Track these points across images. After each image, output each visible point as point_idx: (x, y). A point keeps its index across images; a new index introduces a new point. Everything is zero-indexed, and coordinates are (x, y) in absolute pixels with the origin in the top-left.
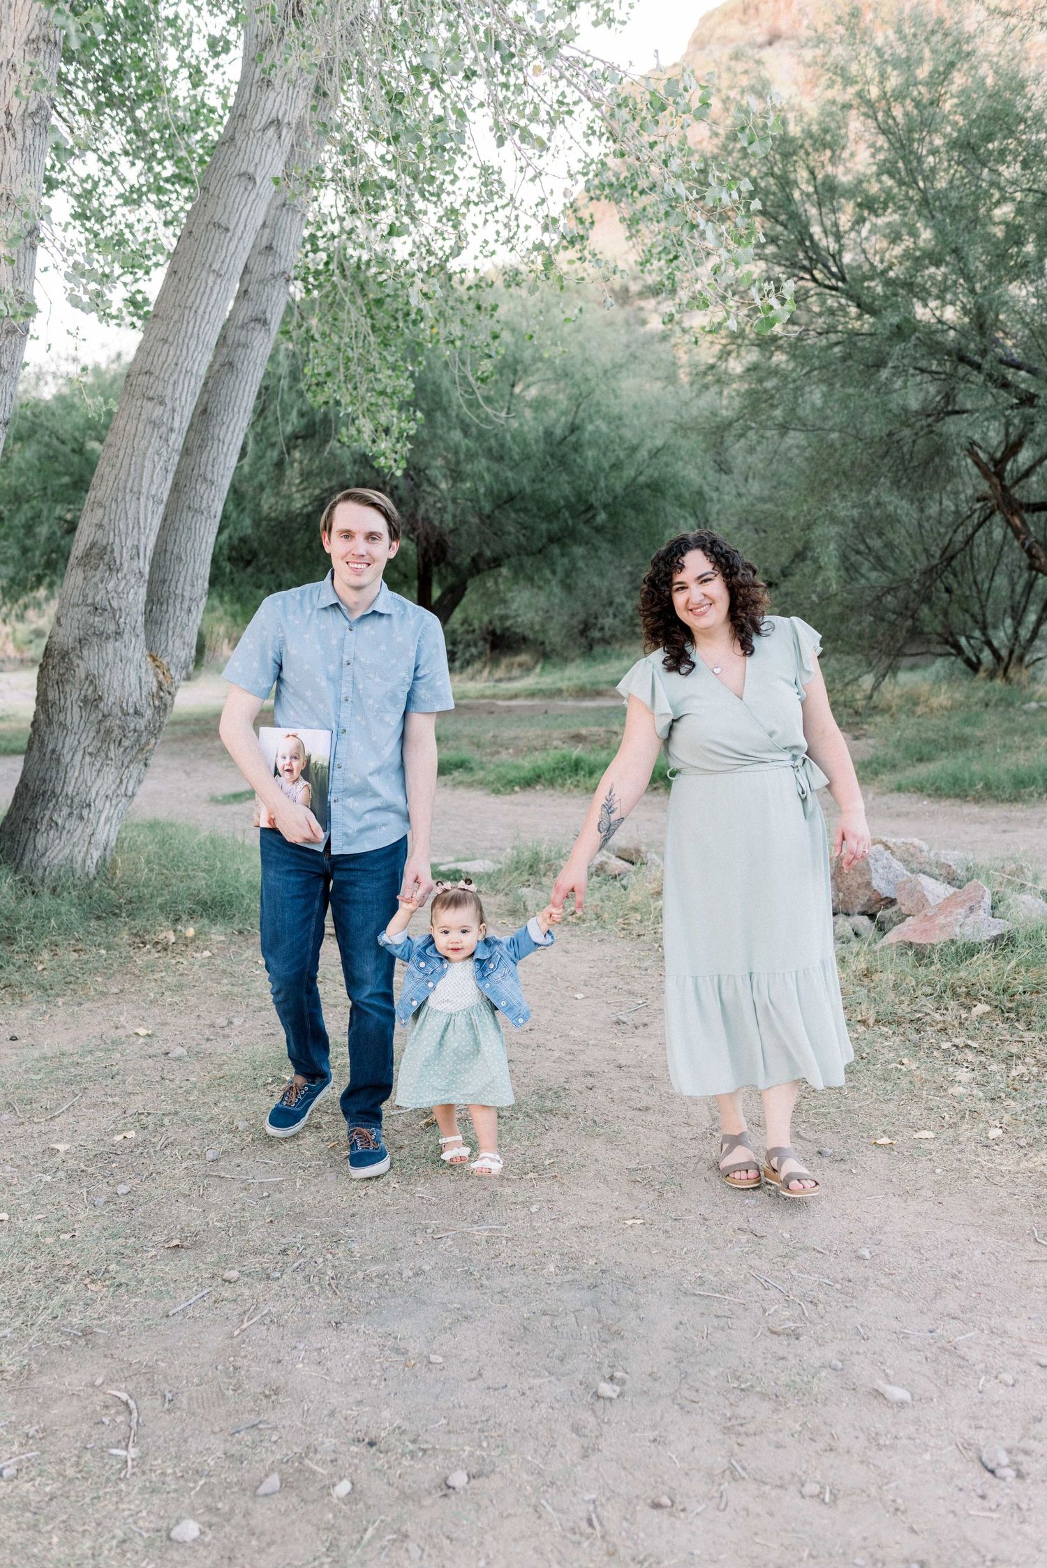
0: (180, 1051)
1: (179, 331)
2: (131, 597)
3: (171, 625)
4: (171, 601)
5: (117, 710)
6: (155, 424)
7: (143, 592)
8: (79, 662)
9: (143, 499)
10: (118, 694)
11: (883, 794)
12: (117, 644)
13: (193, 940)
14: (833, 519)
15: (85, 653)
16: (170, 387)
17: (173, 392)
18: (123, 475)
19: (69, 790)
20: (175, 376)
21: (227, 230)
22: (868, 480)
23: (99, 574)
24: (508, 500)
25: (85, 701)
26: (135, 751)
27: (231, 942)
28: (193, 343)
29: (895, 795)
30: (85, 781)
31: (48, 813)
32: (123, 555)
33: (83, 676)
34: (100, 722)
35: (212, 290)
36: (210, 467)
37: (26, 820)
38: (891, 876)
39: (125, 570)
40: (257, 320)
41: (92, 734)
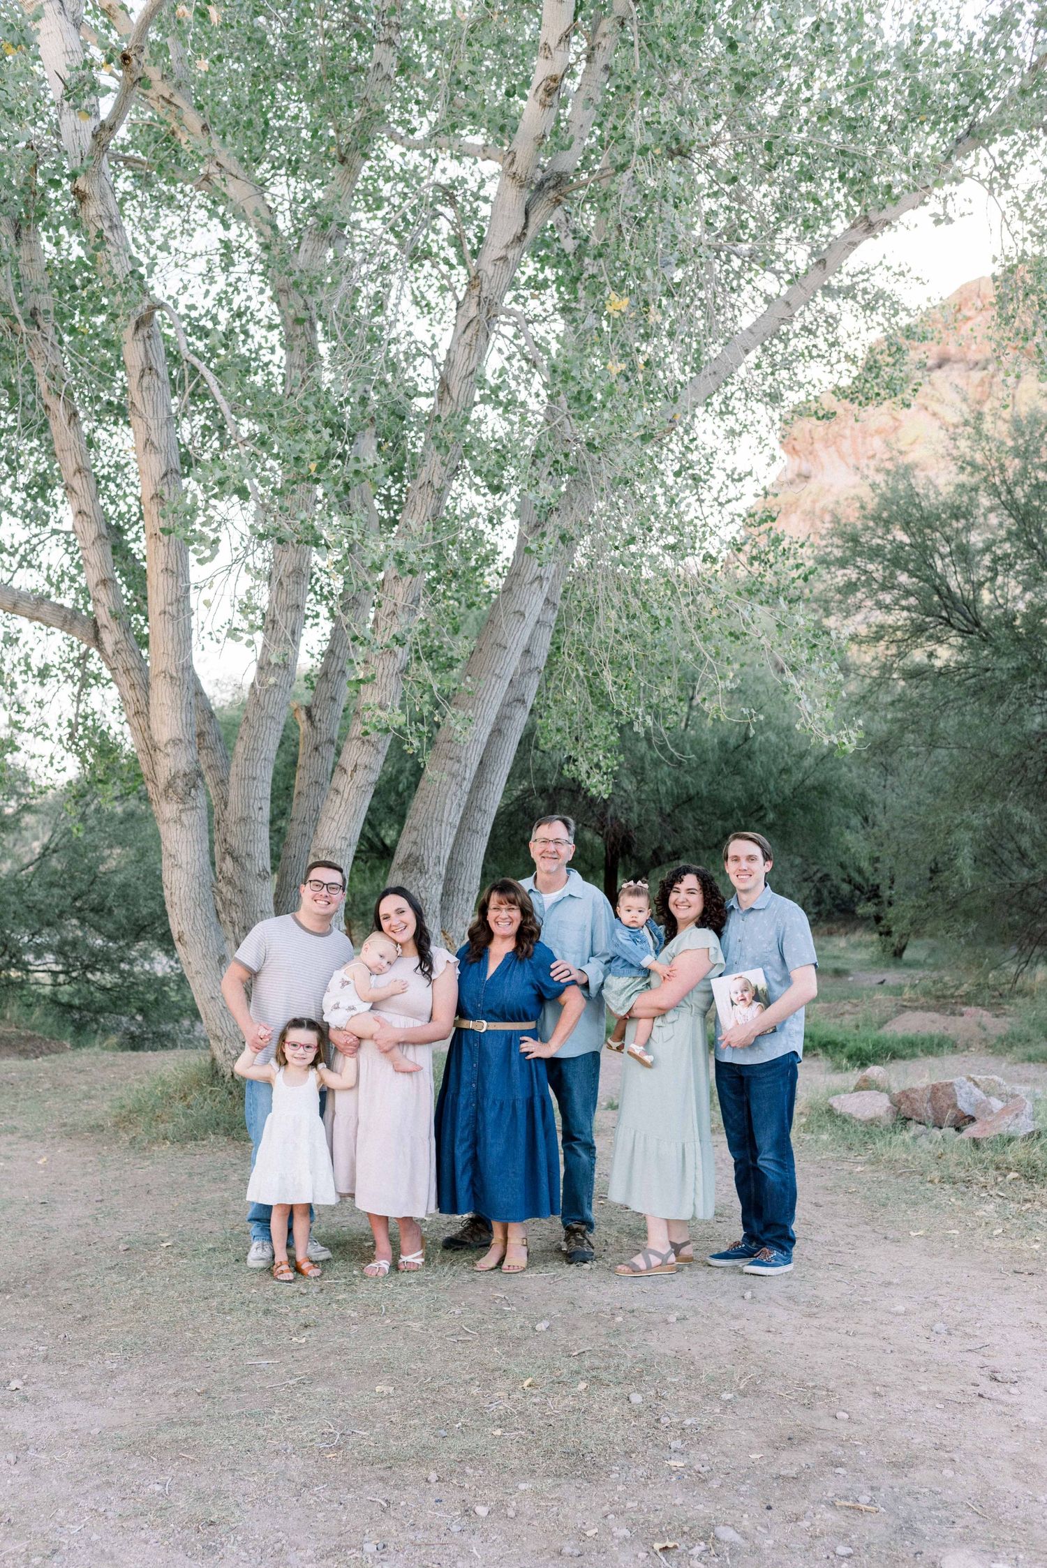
3: (456, 910)
6: (453, 775)
7: (441, 887)
9: (444, 823)
14: (969, 827)
17: (466, 754)
18: (431, 809)
20: (468, 744)
21: (505, 648)
23: (413, 875)
24: (687, 801)
32: (430, 863)
36: (485, 803)
38: (972, 1099)
39: (430, 873)
40: (518, 700)
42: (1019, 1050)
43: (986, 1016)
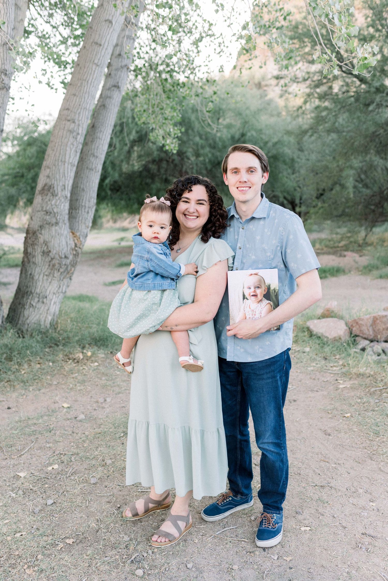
0: (82, 417)
1: (80, 91)
2: (62, 207)
3: (80, 218)
4: (80, 208)
5: (57, 256)
6: (71, 132)
7: (67, 205)
8: (40, 236)
9: (66, 165)
10: (57, 249)
11: (374, 279)
12: (57, 228)
13: (91, 357)
14: (352, 168)
15: (43, 232)
16: (77, 116)
17: (79, 117)
18: (57, 154)
19: (38, 291)
20: (79, 110)
21: (100, 45)
23: (48, 197)
25: (43, 252)
26: (65, 274)
27: (107, 358)
29: (379, 280)
30: (44, 287)
31: (29, 301)
32: (58, 189)
33: (42, 242)
34: (50, 262)
35: (94, 72)
36: (96, 150)
37: (20, 304)
39: (59, 195)
40: (115, 86)
41: (47, 267)
42: (375, 273)
43: (356, 256)
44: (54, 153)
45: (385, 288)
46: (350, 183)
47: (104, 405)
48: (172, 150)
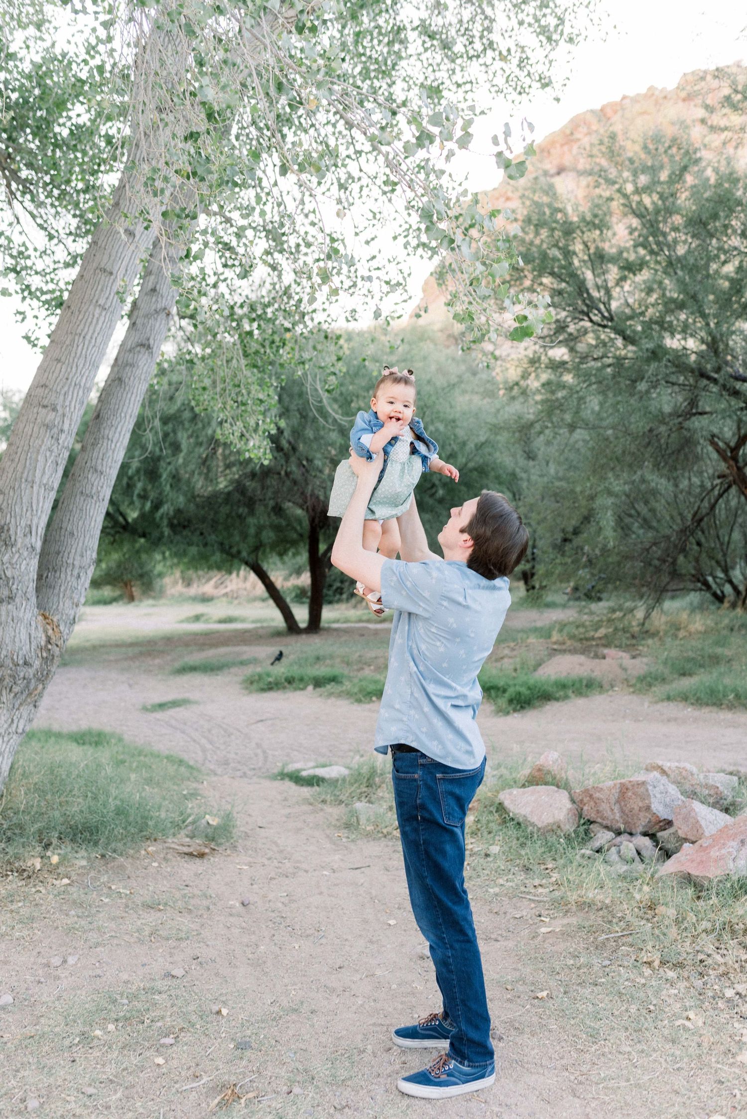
1: (70, 353)
2: (23, 567)
3: (62, 589)
4: (63, 569)
5: (8, 662)
6: (48, 426)
7: (34, 563)
9: (35, 488)
10: (9, 648)
11: (656, 702)
12: (10, 606)
13: (57, 866)
14: (610, 493)
16: (62, 397)
17: (64, 401)
18: (20, 468)
20: (66, 388)
21: (111, 273)
22: (635, 463)
26: (24, 697)
27: (92, 867)
28: (82, 362)
29: (665, 704)
32: (17, 533)
35: (98, 320)
36: (100, 461)
38: (668, 800)
39: (19, 545)
40: (142, 345)
42: (659, 690)
43: (624, 657)
44: (14, 465)
45: (676, 719)
46: (607, 520)
47: (59, 972)
48: (260, 459)
